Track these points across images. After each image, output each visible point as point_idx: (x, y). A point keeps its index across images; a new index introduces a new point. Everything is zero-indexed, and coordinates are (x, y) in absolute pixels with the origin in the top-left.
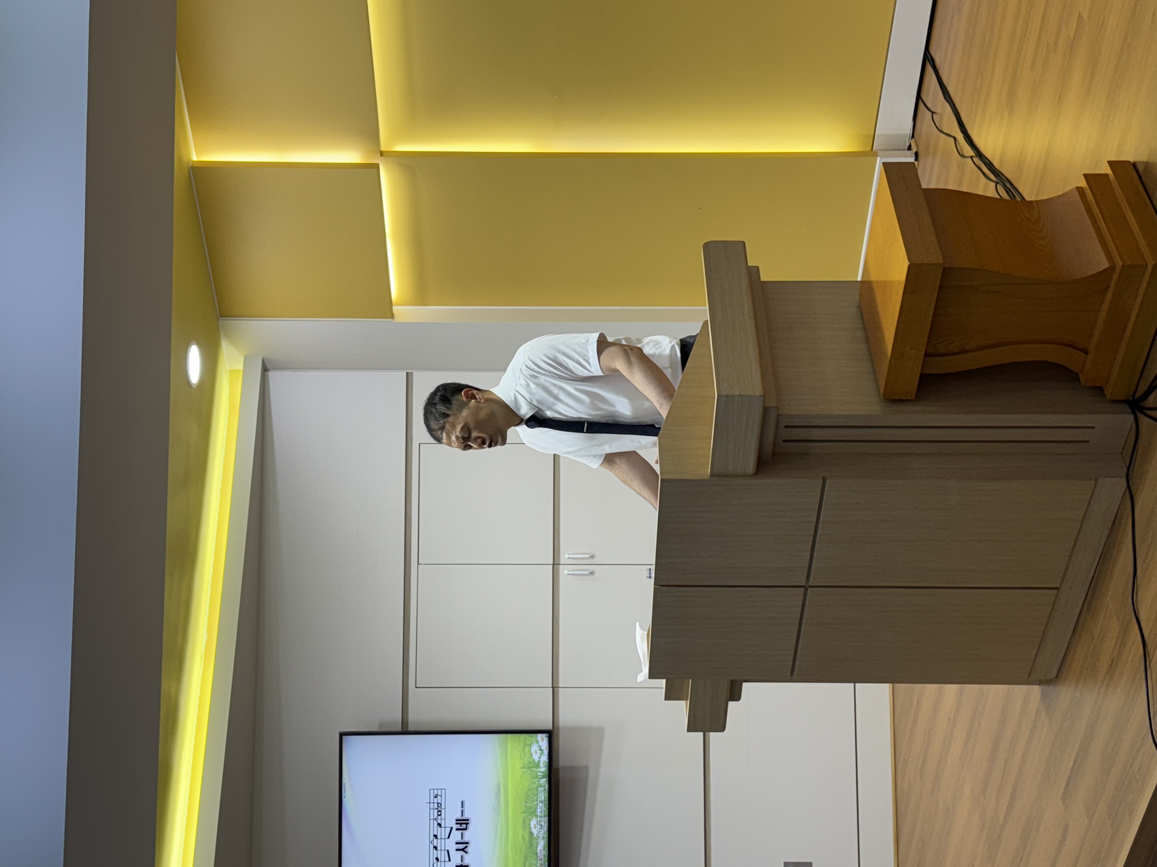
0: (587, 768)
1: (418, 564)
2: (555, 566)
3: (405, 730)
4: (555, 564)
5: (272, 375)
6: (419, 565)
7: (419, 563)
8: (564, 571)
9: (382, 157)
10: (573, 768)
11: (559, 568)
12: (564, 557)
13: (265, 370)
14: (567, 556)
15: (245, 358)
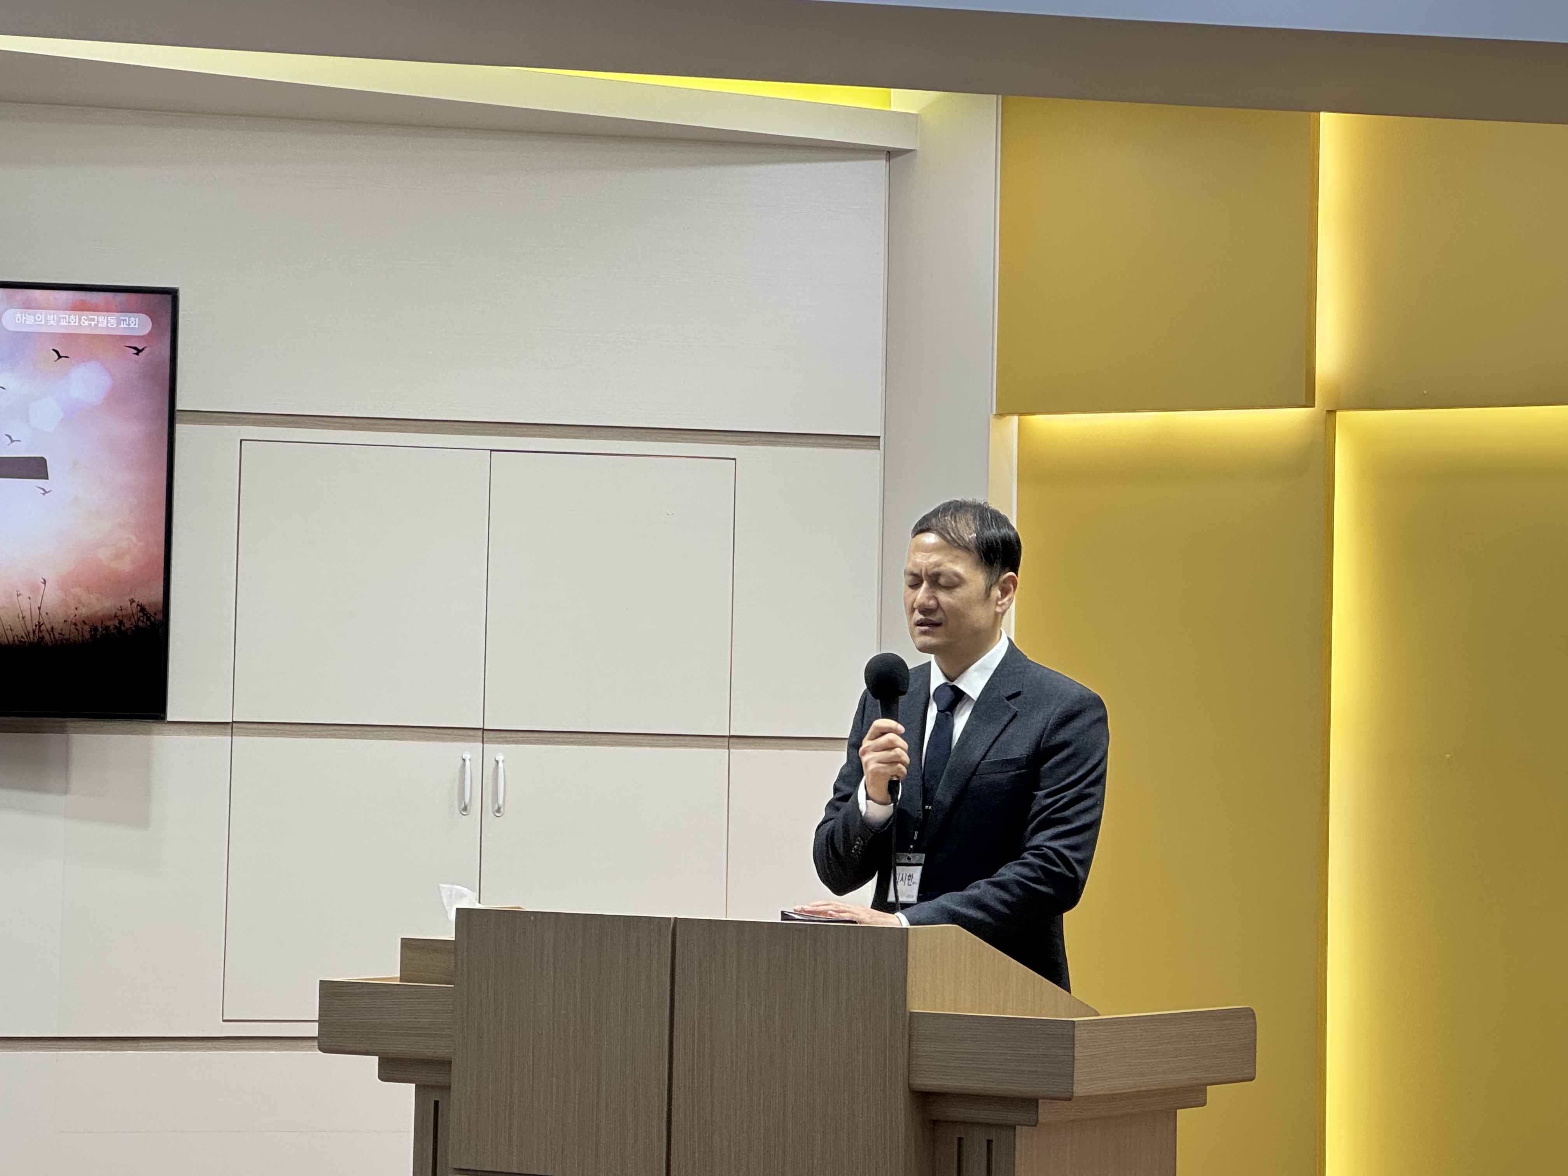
0: (66, 791)
1: (491, 450)
2: (480, 733)
3: (178, 416)
4: (484, 734)
5: (880, 165)
6: (489, 451)
7: (492, 452)
8: (470, 751)
9: (1325, 412)
10: (65, 762)
11: (475, 741)
12: (499, 752)
13: (890, 154)
14: (500, 758)
15: (916, 116)
